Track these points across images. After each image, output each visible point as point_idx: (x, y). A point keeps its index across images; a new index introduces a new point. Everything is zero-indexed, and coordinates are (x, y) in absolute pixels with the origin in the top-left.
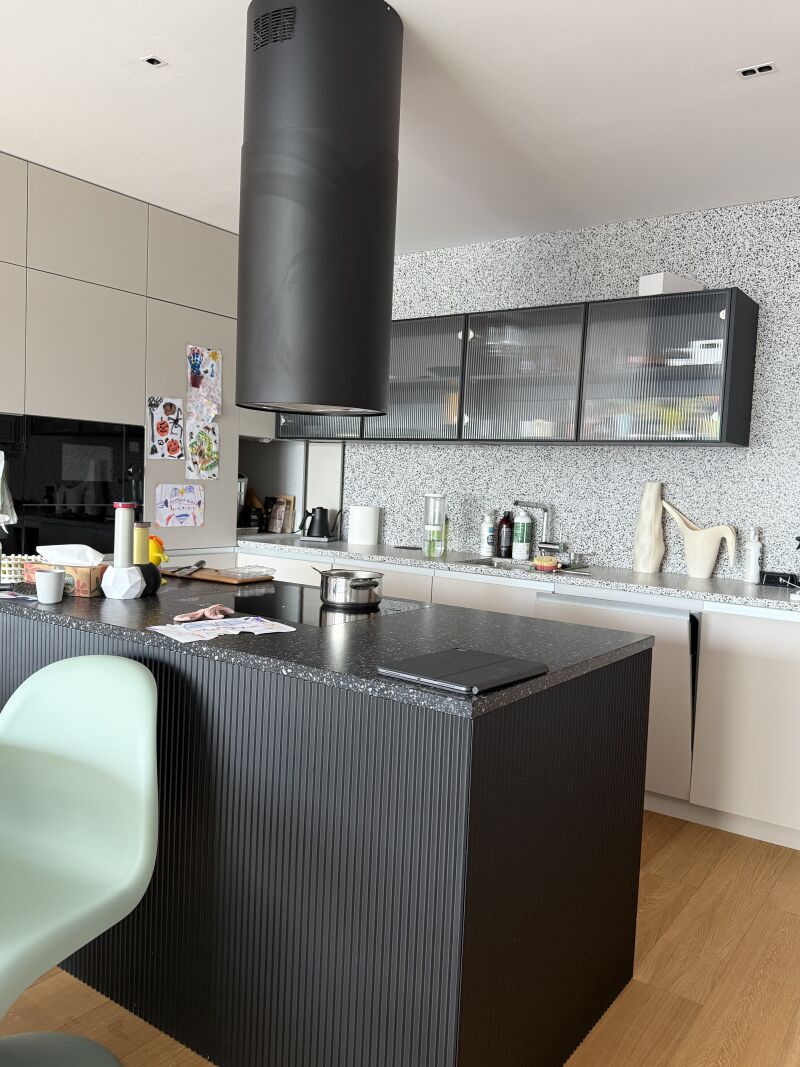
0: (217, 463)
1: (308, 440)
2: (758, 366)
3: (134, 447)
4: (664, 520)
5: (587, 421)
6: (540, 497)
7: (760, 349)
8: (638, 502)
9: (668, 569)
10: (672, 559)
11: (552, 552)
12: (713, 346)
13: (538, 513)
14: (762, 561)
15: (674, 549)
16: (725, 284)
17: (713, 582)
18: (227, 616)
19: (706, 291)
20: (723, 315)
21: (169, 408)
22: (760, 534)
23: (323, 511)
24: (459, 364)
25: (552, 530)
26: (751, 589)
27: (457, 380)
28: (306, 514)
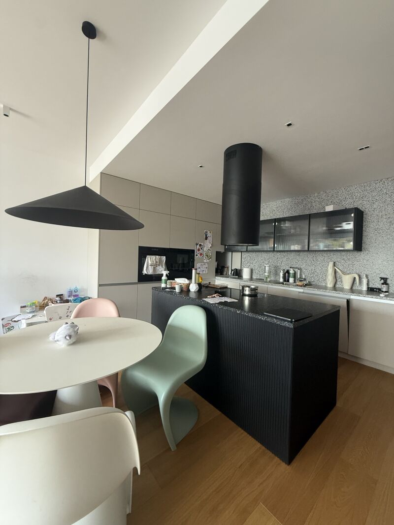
0: (211, 258)
1: (232, 252)
2: (364, 229)
3: (192, 254)
4: (335, 272)
5: (311, 245)
6: (297, 266)
7: (364, 224)
8: (327, 267)
9: (337, 286)
10: (338, 283)
11: (301, 281)
12: (350, 224)
13: (296, 270)
14: (368, 284)
15: (339, 280)
16: (352, 206)
17: (352, 290)
18: (220, 297)
19: (346, 209)
20: (353, 215)
21: (200, 245)
22: (367, 276)
23: (236, 269)
24: (273, 231)
25: (301, 275)
26: (365, 292)
27: (273, 236)
28: (232, 270)
